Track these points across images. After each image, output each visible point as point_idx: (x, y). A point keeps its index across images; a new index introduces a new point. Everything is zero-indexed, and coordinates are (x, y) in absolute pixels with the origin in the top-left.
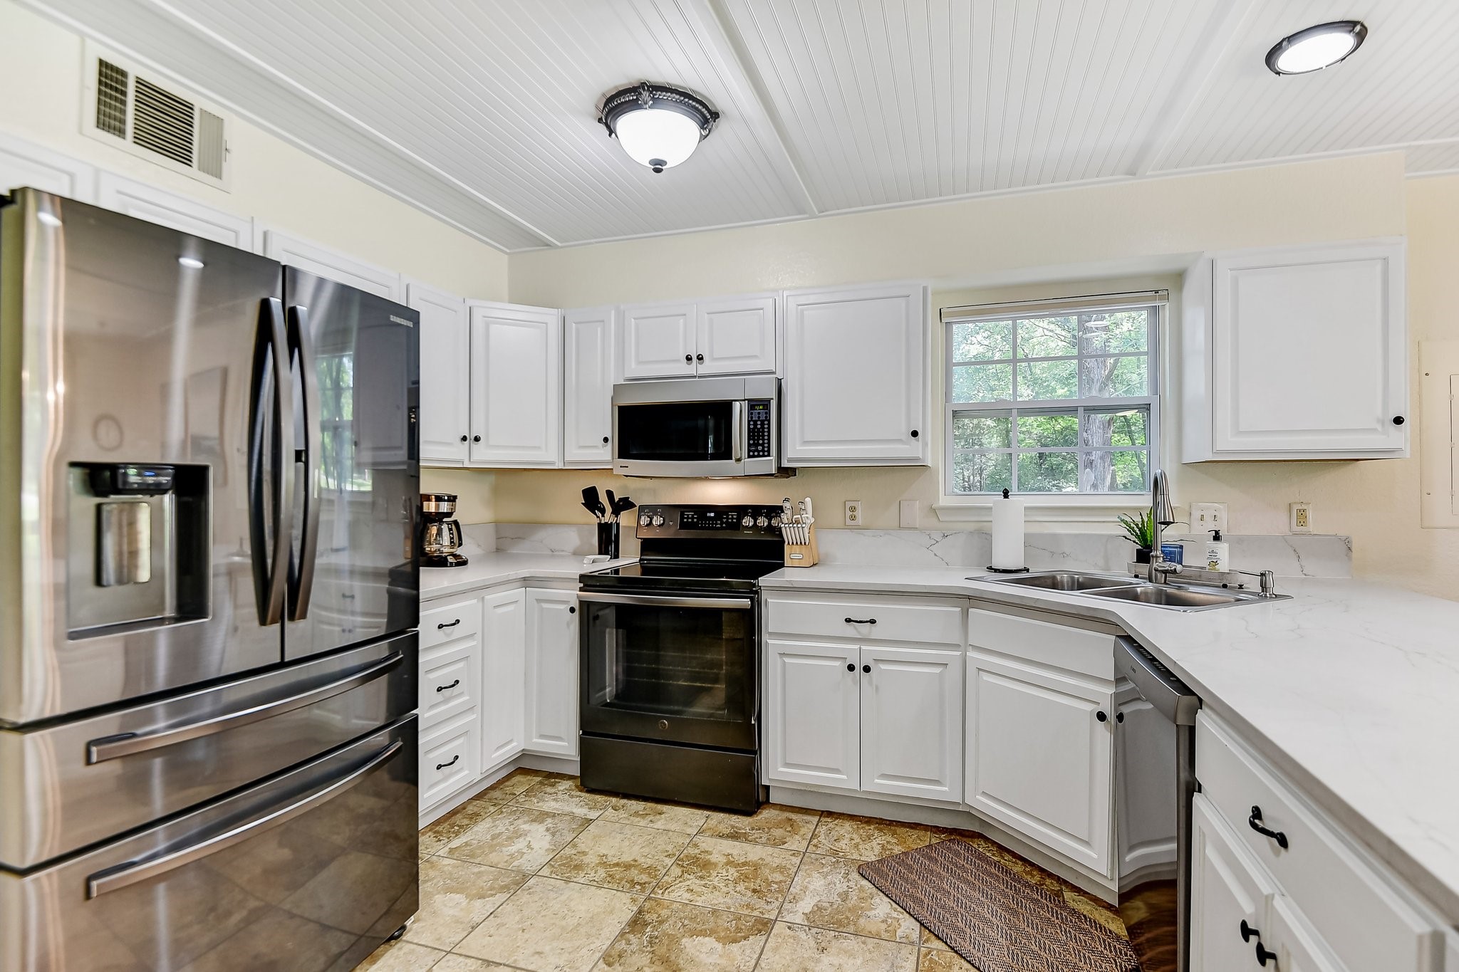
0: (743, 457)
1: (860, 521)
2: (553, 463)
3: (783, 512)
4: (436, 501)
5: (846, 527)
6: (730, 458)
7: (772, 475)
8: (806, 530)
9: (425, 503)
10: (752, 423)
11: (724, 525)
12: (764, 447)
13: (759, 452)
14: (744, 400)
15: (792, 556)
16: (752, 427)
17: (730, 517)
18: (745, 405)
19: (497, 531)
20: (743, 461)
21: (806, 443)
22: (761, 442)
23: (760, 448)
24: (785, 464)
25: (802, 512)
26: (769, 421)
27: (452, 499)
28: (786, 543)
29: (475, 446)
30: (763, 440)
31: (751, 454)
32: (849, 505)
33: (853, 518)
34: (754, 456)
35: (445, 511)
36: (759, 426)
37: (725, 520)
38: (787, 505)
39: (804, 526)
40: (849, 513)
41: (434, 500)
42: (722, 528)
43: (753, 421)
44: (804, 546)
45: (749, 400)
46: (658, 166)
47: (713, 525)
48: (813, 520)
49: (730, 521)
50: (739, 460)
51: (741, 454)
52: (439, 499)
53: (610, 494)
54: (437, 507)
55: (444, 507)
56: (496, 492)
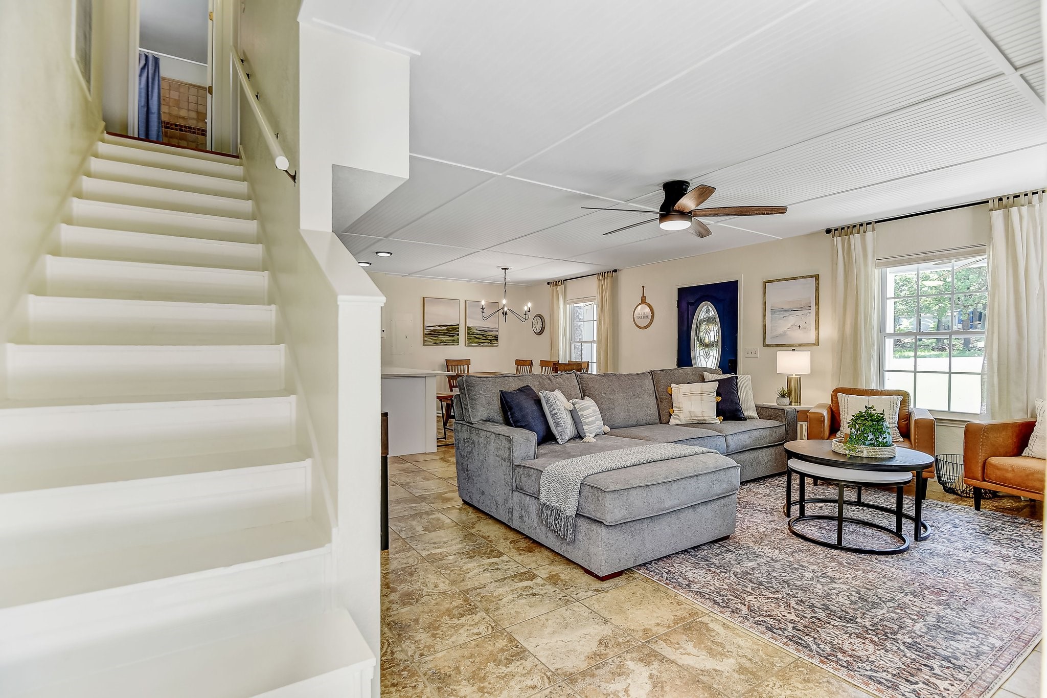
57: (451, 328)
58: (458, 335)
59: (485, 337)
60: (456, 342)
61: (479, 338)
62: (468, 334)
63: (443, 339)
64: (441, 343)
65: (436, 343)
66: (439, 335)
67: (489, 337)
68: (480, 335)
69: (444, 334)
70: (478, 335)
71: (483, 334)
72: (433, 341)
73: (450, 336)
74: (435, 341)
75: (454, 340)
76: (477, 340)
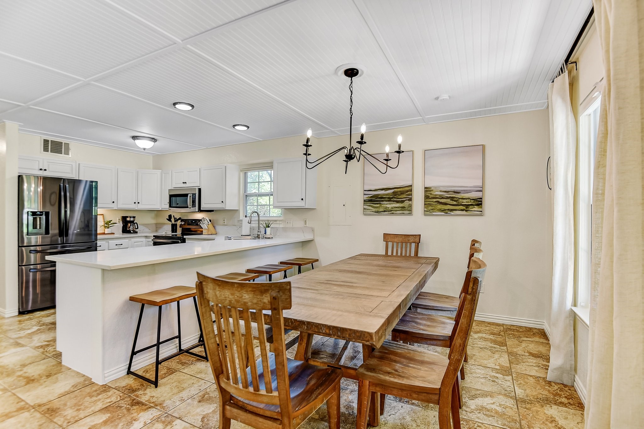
2: (159, 209)
6: (188, 208)
14: (191, 193)
15: (204, 232)
16: (193, 200)
18: (191, 195)
19: (156, 226)
21: (205, 204)
24: (202, 209)
26: (196, 199)
27: (134, 217)
29: (138, 204)
30: (195, 203)
31: (193, 206)
32: (223, 219)
33: (225, 223)
46: (144, 149)
50: (190, 208)
51: (190, 206)
52: (130, 217)
53: (174, 216)
54: (130, 219)
55: (132, 219)
56: (157, 216)
57: (400, 192)
58: (410, 200)
59: (455, 201)
60: (408, 210)
61: (446, 204)
62: (427, 197)
63: (388, 206)
64: (385, 211)
65: (377, 212)
66: (382, 201)
67: (465, 201)
68: (447, 198)
69: (390, 200)
70: (443, 198)
71: (452, 197)
72: (374, 210)
73: (398, 202)
74: (377, 210)
75: (404, 207)
76: (440, 207)
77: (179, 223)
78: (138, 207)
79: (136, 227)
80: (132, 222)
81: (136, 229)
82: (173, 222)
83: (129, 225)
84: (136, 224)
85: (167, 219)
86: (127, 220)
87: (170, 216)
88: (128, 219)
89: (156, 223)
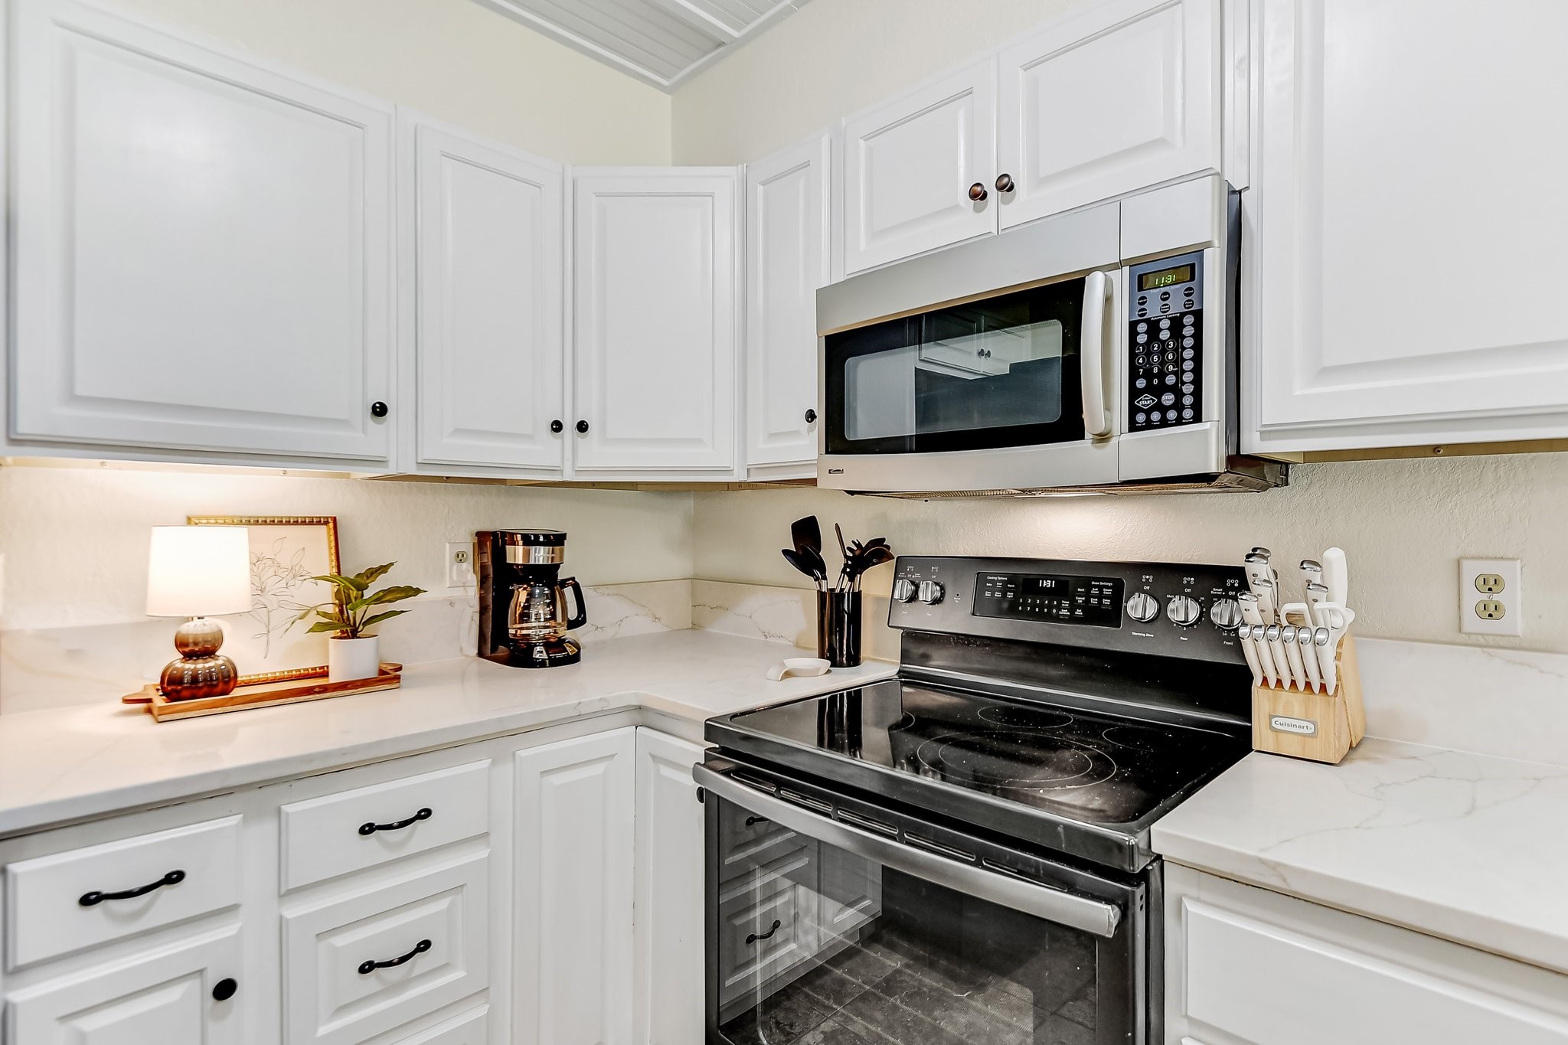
0: (1116, 431)
1: (1517, 620)
2: (729, 471)
3: (1244, 586)
4: (524, 545)
5: (1459, 637)
6: (1082, 437)
7: (1207, 478)
8: (1328, 652)
9: (509, 548)
10: (1142, 327)
11: (1079, 612)
12: (1179, 395)
13: (1163, 409)
14: (1119, 265)
15: (1277, 723)
16: (1142, 339)
17: (1095, 591)
18: (1122, 280)
19: (693, 595)
20: (1114, 441)
21: (1327, 372)
22: (1170, 380)
23: (1168, 399)
24: (1253, 444)
25: (1312, 594)
26: (1198, 315)
27: (557, 540)
28: (1257, 681)
29: (582, 440)
30: (1179, 374)
31: (1141, 418)
32: (1472, 570)
33: (1491, 612)
34: (1149, 425)
35: (541, 563)
36: (1165, 335)
37: (1080, 600)
38: (1258, 570)
39: (1320, 636)
40: (1473, 597)
41: (521, 542)
42: (1072, 619)
43: (1147, 321)
44: (1318, 698)
45: (1132, 263)
47: (1050, 611)
48: (1351, 616)
49: (1094, 601)
50: (1103, 438)
51: (1109, 420)
52: (529, 540)
54: (527, 554)
55: (540, 556)
56: (695, 527)
77: (876, 582)
78: (583, 463)
79: (573, 614)
80: (546, 576)
81: (572, 625)
82: (835, 578)
83: (523, 596)
84: (569, 592)
85: (786, 552)
86: (510, 560)
87: (806, 531)
88: (516, 555)
89: (689, 573)
